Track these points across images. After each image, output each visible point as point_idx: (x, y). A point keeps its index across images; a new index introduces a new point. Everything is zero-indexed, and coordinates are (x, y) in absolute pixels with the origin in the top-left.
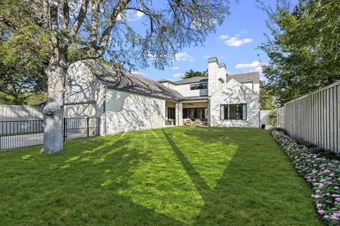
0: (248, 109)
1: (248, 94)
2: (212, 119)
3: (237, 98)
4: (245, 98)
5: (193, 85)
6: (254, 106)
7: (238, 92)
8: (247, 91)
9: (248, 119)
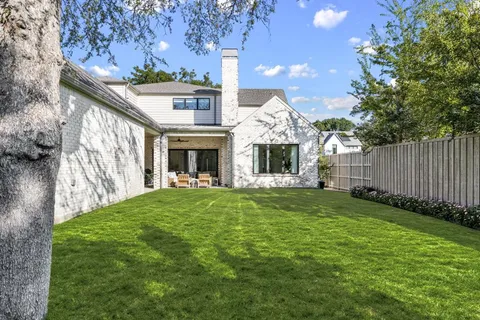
0: (301, 154)
1: (301, 128)
2: (236, 173)
3: (284, 133)
4: (296, 135)
5: (180, 100)
6: (311, 149)
7: (285, 123)
8: (300, 121)
9: (301, 173)
